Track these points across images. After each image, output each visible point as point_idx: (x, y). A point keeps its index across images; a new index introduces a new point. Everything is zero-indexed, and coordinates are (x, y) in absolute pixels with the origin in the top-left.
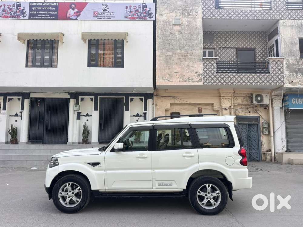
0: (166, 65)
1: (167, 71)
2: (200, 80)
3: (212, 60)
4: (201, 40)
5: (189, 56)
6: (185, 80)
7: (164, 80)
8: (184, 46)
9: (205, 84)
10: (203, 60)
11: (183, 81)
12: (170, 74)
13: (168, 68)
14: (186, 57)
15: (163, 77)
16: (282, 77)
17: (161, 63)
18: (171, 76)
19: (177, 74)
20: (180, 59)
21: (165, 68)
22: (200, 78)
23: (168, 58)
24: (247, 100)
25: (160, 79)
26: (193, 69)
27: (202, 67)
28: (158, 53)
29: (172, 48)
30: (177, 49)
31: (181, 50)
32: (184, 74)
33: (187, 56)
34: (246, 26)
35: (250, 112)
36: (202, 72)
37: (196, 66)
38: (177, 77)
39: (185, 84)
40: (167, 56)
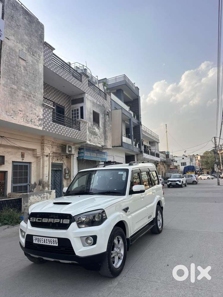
0: (11, 98)
1: (11, 105)
2: (40, 125)
3: (50, 109)
4: (42, 85)
5: (33, 98)
6: (28, 122)
7: (8, 116)
8: (29, 85)
9: (44, 129)
10: (43, 106)
11: (26, 121)
12: (14, 110)
13: (13, 103)
14: (30, 98)
15: (6, 112)
16: (86, 136)
17: (5, 94)
18: (15, 113)
19: (21, 112)
20: (24, 97)
21: (9, 102)
22: (40, 122)
23: (13, 91)
24: (59, 149)
25: (4, 113)
26: (35, 111)
27: (42, 113)
28: (2, 81)
29: (17, 82)
30: (22, 86)
31: (25, 87)
32: (28, 114)
33: (30, 96)
34: (64, 87)
35: (57, 160)
36: (42, 117)
37: (37, 109)
38: (21, 115)
39: (28, 125)
40: (12, 89)
